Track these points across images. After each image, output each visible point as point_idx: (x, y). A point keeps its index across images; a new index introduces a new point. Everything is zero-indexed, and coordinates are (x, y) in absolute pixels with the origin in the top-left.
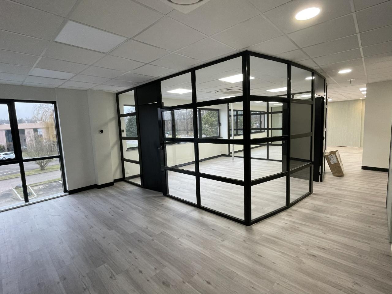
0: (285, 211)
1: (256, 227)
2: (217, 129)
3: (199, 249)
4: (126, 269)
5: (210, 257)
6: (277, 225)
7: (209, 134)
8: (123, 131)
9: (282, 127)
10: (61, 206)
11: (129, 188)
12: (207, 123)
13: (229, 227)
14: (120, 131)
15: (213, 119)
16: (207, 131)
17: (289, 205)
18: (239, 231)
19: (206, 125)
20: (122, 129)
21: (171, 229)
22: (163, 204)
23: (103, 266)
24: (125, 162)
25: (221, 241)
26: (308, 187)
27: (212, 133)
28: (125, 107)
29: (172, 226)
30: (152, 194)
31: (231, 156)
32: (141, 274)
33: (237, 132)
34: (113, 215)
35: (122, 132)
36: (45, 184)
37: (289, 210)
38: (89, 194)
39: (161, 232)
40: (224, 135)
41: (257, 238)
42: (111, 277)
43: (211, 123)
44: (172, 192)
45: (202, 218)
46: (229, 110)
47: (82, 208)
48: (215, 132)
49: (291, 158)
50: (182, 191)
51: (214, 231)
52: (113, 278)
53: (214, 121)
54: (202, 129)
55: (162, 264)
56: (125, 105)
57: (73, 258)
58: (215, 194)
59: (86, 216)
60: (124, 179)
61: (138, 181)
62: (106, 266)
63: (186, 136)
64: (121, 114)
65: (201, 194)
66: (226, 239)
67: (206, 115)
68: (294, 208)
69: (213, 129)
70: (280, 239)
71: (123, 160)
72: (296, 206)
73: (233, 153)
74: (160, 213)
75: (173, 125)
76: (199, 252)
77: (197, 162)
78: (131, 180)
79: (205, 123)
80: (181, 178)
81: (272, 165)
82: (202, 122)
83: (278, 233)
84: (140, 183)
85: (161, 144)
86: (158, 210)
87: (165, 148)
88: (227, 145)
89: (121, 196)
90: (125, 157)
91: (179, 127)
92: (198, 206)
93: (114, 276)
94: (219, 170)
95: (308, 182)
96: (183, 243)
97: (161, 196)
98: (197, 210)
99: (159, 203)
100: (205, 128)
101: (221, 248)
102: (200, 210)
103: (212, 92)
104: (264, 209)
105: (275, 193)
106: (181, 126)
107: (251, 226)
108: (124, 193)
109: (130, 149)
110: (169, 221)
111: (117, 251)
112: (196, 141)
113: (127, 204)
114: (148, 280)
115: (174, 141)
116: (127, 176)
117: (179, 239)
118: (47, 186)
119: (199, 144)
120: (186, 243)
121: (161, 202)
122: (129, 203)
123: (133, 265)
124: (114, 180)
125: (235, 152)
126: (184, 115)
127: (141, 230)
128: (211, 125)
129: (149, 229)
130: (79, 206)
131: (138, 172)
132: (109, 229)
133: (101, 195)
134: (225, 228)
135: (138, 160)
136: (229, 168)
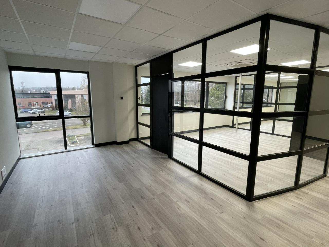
0: (293, 192)
1: (258, 204)
2: (222, 102)
3: (196, 217)
4: (127, 223)
5: (207, 228)
6: (283, 206)
7: (215, 106)
8: (140, 98)
9: (294, 102)
10: (88, 156)
11: (141, 147)
12: (213, 96)
13: (228, 199)
14: (137, 98)
15: (220, 93)
16: (213, 103)
17: (297, 186)
18: (239, 205)
19: (212, 98)
20: (138, 97)
21: (171, 190)
22: (167, 166)
23: (109, 215)
24: (139, 125)
25: (219, 213)
26: (322, 169)
27: (217, 105)
28: (142, 78)
29: (173, 188)
30: (159, 155)
31: (235, 128)
32: (138, 231)
33: (243, 105)
34: (124, 170)
35: (138, 99)
36: (86, 136)
37: (297, 191)
38: (110, 148)
39: (162, 192)
40: (230, 107)
41: (259, 217)
42: (113, 228)
43: (217, 96)
44: (176, 155)
45: (202, 185)
46: (236, 84)
47: (103, 160)
48: (220, 105)
49: (307, 136)
50: (185, 156)
51: (213, 200)
52: (115, 229)
53: (220, 94)
54: (209, 101)
55: (159, 225)
56: (142, 77)
57: (88, 202)
58: (216, 163)
59: (104, 167)
60: (137, 139)
61: (148, 142)
62: (111, 215)
63: (194, 106)
64: (138, 84)
65: (203, 161)
66: (224, 212)
67: (213, 89)
68: (304, 189)
69: (219, 102)
70: (286, 224)
71: (138, 123)
72: (305, 188)
73: (237, 125)
74: (163, 174)
75: (183, 96)
76: (195, 220)
77: (201, 130)
78: (143, 141)
79: (211, 96)
80: (185, 143)
81: (277, 140)
82: (209, 95)
83: (284, 216)
84: (149, 144)
85: (169, 112)
86: (162, 170)
87: (172, 116)
88: (231, 117)
89: (133, 153)
90: (140, 121)
91: (189, 99)
92: (199, 172)
93: (116, 227)
94: (221, 140)
95: (323, 163)
96: (180, 207)
97: (166, 158)
98: (198, 176)
99: (163, 164)
100: (211, 101)
101: (219, 221)
102: (200, 177)
103: (221, 65)
104: (268, 185)
105: (281, 169)
106: (190, 98)
107: (252, 202)
108: (136, 151)
109: (144, 114)
110: (170, 182)
111: (123, 203)
112: (202, 111)
113: (137, 161)
114: (144, 239)
115: (182, 109)
116: (140, 136)
117: (178, 203)
118: (87, 137)
119: (205, 114)
120: (184, 208)
121: (166, 164)
122: (139, 161)
123: (133, 220)
124: (130, 139)
125: (239, 124)
126: (193, 89)
127: (145, 187)
128: (218, 98)
129: (152, 187)
130: (100, 158)
131: (149, 134)
132: (119, 182)
133: (118, 150)
134: (224, 199)
135: (149, 124)
136: (232, 139)
